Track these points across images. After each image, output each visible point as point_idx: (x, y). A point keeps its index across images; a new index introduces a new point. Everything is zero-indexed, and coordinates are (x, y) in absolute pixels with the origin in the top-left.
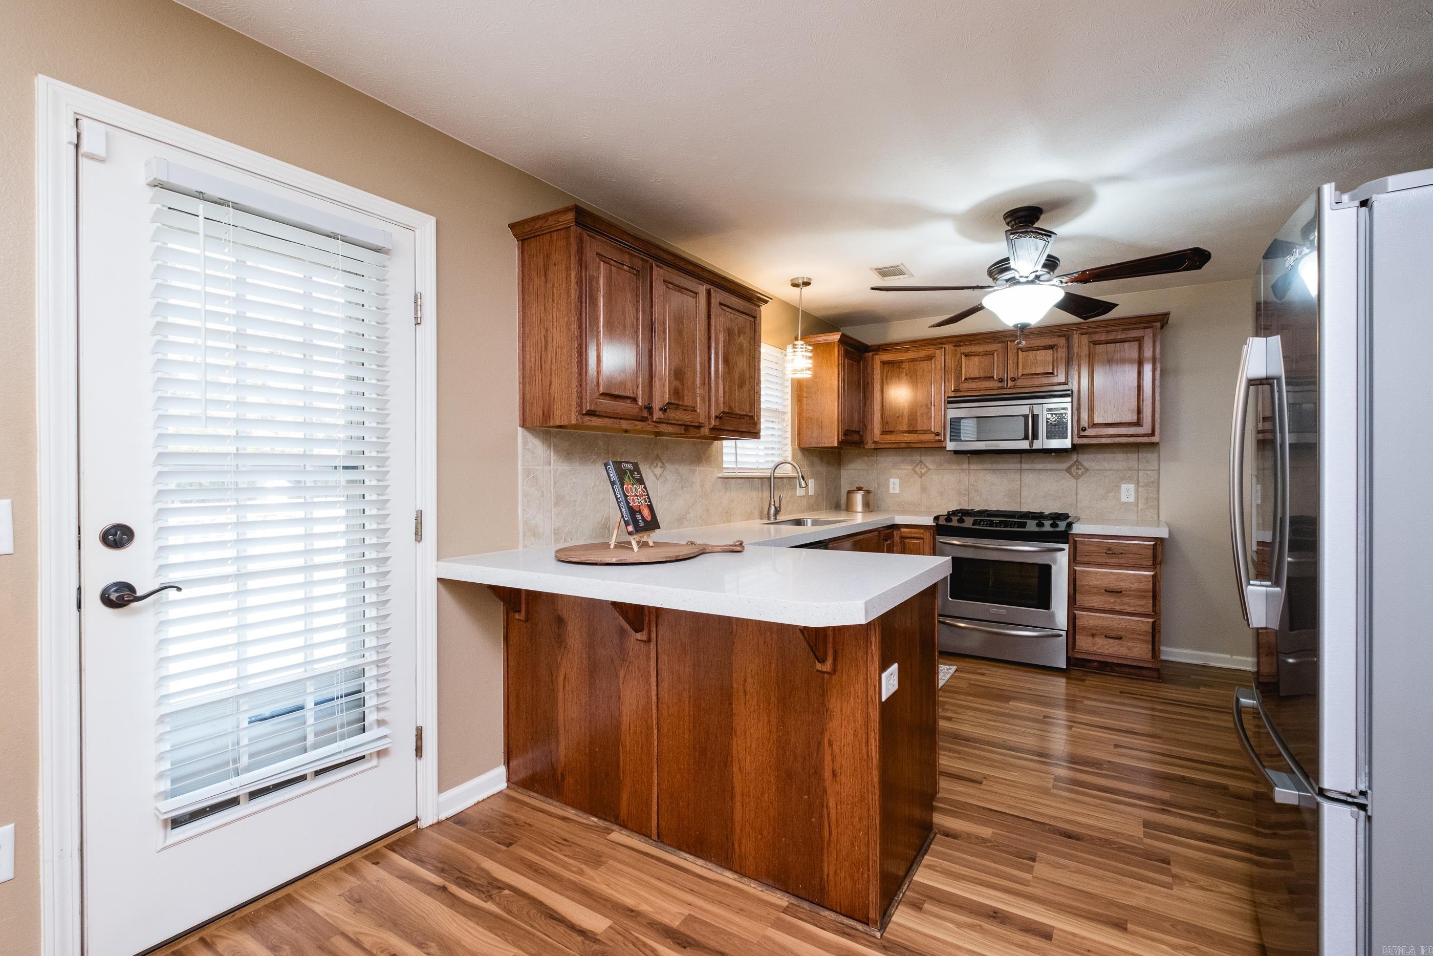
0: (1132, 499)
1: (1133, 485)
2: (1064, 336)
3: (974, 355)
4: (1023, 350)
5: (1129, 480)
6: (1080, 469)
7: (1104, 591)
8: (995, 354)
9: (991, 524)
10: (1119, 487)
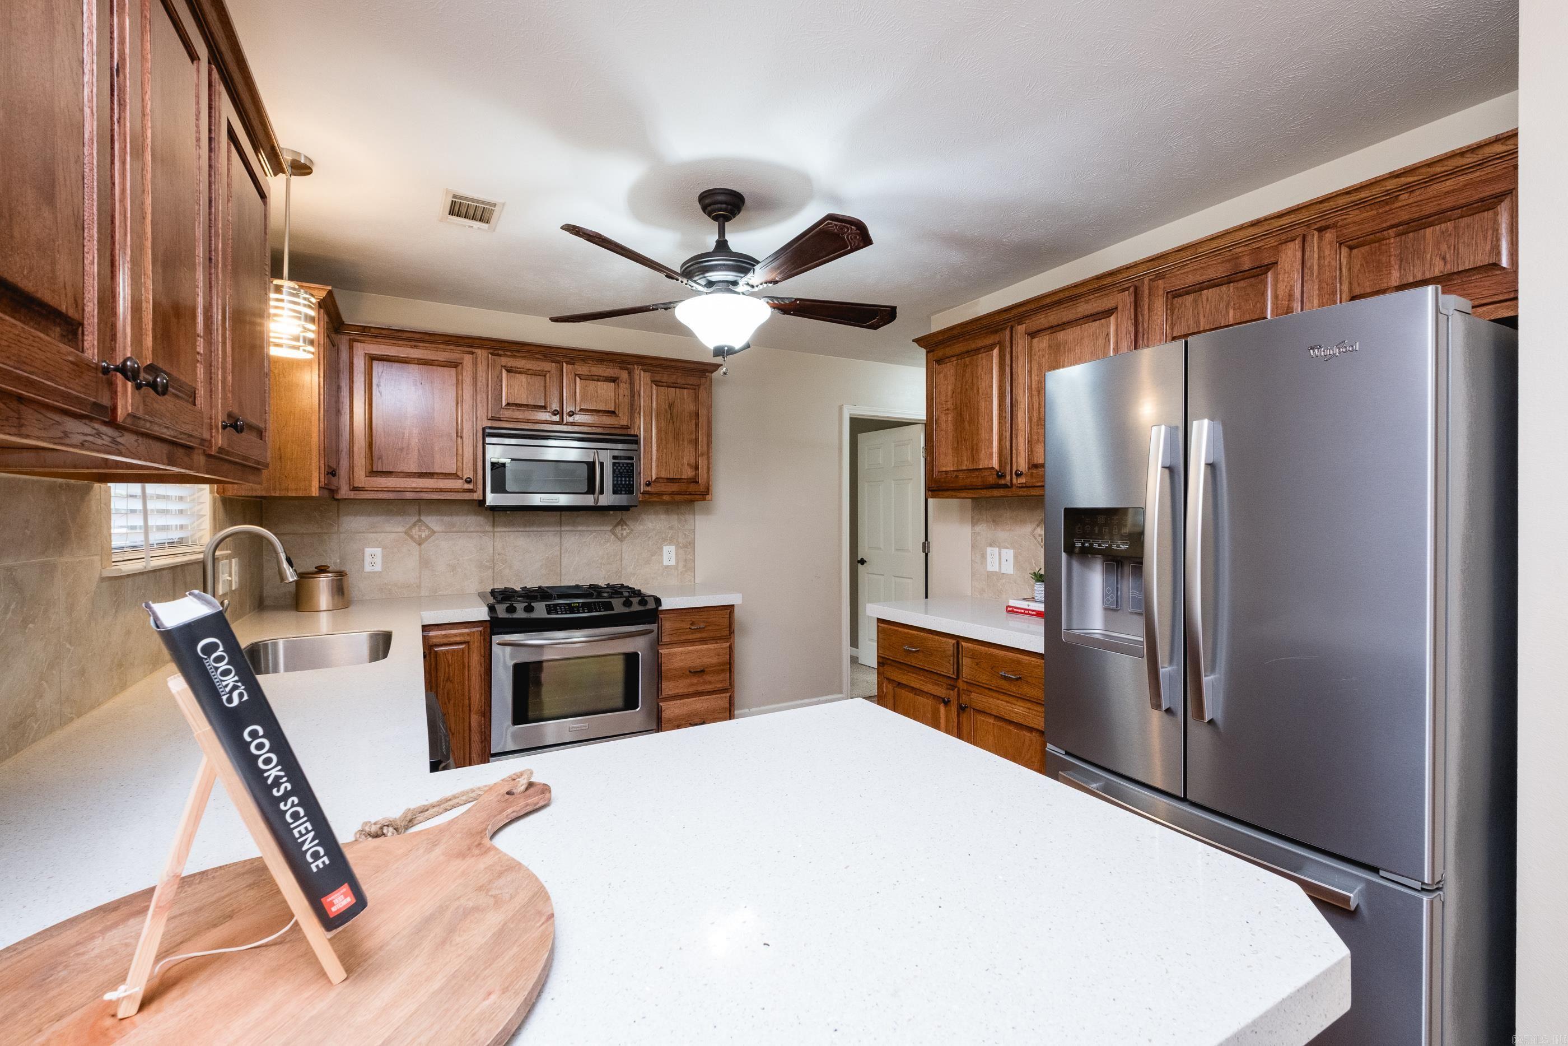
0: (673, 563)
1: (674, 547)
2: (627, 369)
3: (520, 373)
4: (582, 377)
5: (671, 541)
6: (625, 529)
7: (688, 673)
8: (548, 375)
9: (571, 609)
10: (662, 548)
